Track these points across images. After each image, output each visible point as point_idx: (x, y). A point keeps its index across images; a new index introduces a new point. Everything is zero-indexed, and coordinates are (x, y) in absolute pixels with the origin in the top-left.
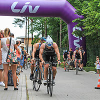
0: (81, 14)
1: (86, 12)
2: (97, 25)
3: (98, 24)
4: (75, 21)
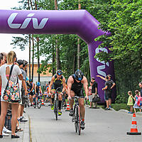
0: (106, 30)
1: (114, 26)
2: (129, 44)
3: (131, 42)
4: (99, 38)
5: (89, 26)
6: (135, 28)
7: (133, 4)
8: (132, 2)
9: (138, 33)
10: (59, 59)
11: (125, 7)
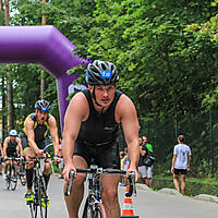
0: (85, 57)
1: (96, 50)
3: (123, 76)
4: (73, 70)
5: (58, 51)
6: (129, 54)
7: (126, 17)
8: (125, 13)
9: (134, 61)
10: (12, 103)
11: (115, 22)
